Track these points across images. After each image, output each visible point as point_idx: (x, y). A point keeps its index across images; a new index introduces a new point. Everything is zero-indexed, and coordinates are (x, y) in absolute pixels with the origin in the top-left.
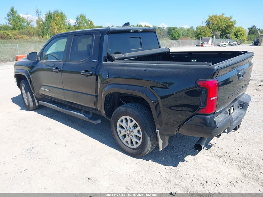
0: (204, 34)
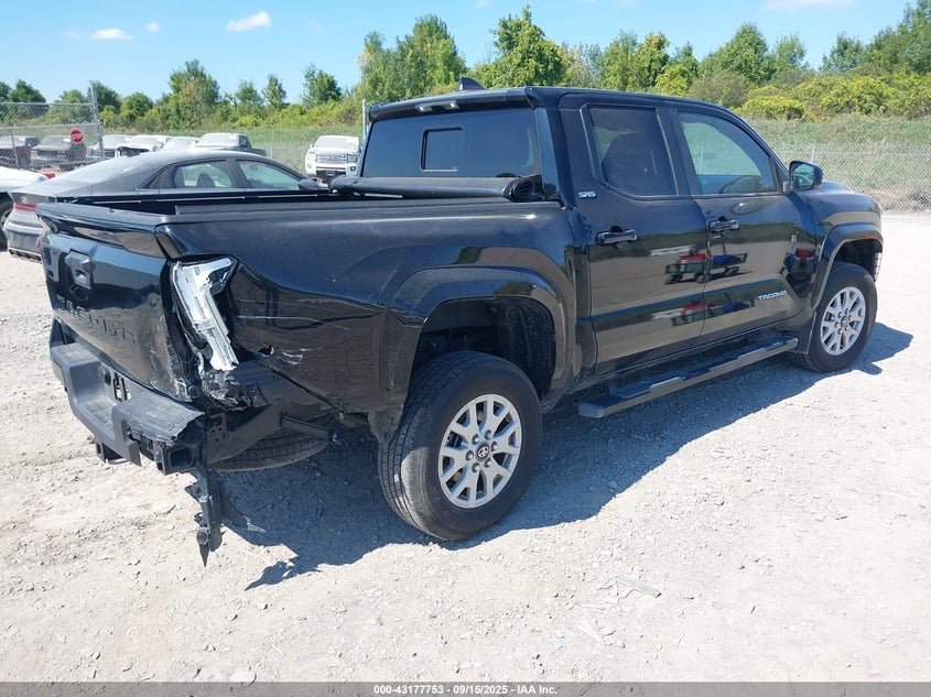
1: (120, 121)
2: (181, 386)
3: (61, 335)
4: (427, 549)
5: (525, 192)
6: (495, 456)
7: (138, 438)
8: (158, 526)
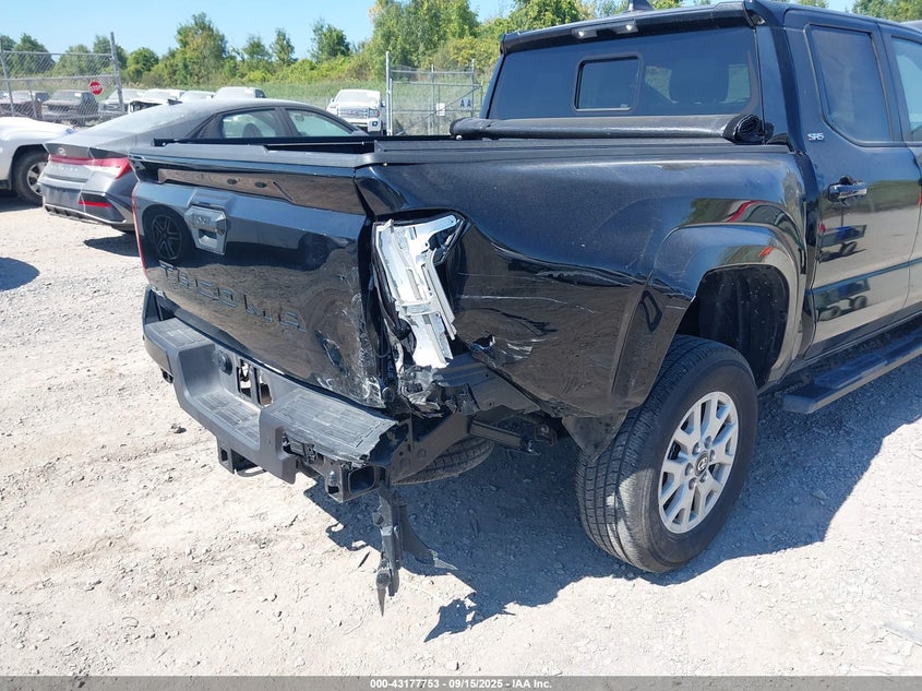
1: (127, 76)
2: (373, 387)
3: (157, 309)
4: (631, 583)
5: (749, 133)
6: (711, 468)
7: (300, 451)
8: (283, 545)
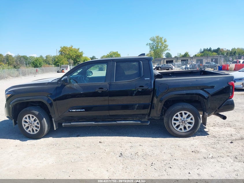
0: (62, 62)
